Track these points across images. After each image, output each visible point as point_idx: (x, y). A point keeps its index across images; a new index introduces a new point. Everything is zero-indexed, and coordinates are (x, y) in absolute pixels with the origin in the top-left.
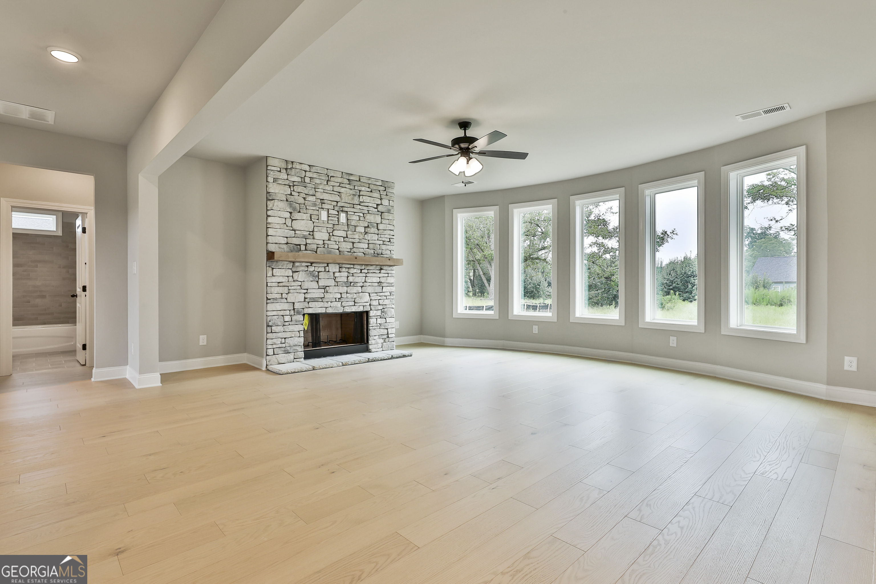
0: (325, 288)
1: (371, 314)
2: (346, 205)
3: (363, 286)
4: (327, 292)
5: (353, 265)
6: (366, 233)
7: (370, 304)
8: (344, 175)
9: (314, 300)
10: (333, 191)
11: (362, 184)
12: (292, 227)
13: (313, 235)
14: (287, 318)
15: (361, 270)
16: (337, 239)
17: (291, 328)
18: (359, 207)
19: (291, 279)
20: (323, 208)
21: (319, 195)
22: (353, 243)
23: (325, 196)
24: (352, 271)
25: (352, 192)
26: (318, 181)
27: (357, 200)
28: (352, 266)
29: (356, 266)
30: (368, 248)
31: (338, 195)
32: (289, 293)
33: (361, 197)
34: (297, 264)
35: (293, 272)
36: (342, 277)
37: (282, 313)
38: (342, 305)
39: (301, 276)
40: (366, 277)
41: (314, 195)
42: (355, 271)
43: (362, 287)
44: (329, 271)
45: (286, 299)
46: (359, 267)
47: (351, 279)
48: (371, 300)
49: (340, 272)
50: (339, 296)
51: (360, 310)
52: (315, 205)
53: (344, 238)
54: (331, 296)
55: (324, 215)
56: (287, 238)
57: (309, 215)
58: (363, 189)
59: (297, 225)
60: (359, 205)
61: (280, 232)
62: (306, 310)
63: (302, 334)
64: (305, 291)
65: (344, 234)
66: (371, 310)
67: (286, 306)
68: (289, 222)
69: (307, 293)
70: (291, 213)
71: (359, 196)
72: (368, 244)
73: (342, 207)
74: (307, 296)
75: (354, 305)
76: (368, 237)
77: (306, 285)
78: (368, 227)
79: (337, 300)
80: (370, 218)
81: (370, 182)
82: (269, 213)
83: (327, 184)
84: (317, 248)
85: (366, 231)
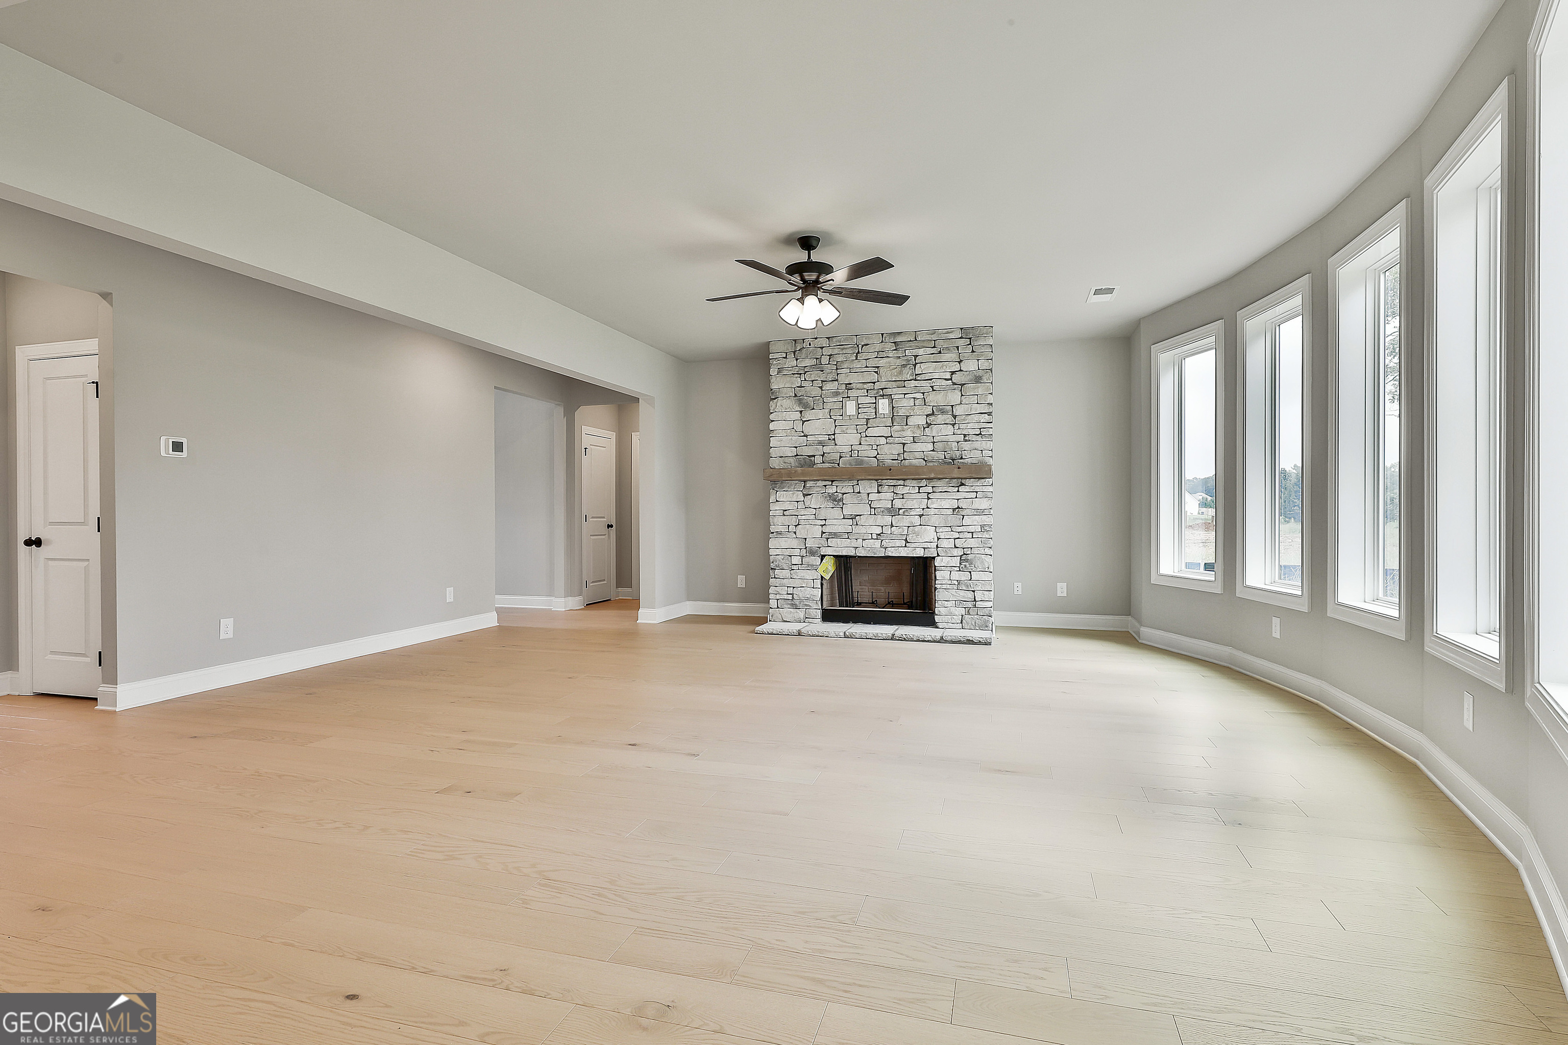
0: (853, 517)
1: (938, 562)
2: (889, 385)
3: (923, 515)
4: (857, 525)
5: (904, 480)
6: (929, 425)
7: (937, 545)
8: (885, 337)
9: (835, 535)
10: (867, 367)
11: (920, 344)
12: (803, 432)
13: (834, 439)
14: (796, 560)
15: (919, 488)
16: (871, 441)
17: (801, 573)
18: (913, 383)
19: (801, 505)
20: (849, 397)
21: (843, 379)
22: (904, 444)
23: (854, 379)
24: (900, 490)
25: (899, 362)
26: (840, 358)
27: (908, 374)
28: (901, 482)
29: (908, 482)
30: (933, 450)
31: (874, 372)
32: (799, 524)
33: (918, 366)
34: (809, 484)
35: (805, 495)
36: (884, 499)
37: (788, 552)
38: (882, 544)
39: (814, 501)
40: (928, 498)
41: (837, 380)
42: (906, 490)
43: (921, 516)
44: (859, 493)
45: (795, 533)
46: (914, 483)
47: (898, 503)
48: (938, 539)
49: (879, 492)
50: (879, 530)
51: (916, 554)
52: (837, 394)
53: (886, 438)
54: (862, 530)
55: (851, 408)
56: (796, 447)
57: (827, 411)
58: (921, 352)
59: (808, 428)
60: (916, 380)
61: (786, 441)
62: (824, 550)
63: (818, 584)
64: (823, 522)
65: (886, 432)
66: (938, 555)
67: (794, 543)
68: (799, 428)
69: (825, 525)
70: (801, 412)
71: (915, 365)
72: (934, 443)
73: (882, 389)
74: (826, 529)
75: (906, 546)
76: (933, 431)
77: (823, 514)
78: (933, 414)
79: (875, 536)
80: (935, 399)
81: (934, 337)
82: (772, 417)
83: (856, 359)
84: (841, 457)
85: (929, 422)
